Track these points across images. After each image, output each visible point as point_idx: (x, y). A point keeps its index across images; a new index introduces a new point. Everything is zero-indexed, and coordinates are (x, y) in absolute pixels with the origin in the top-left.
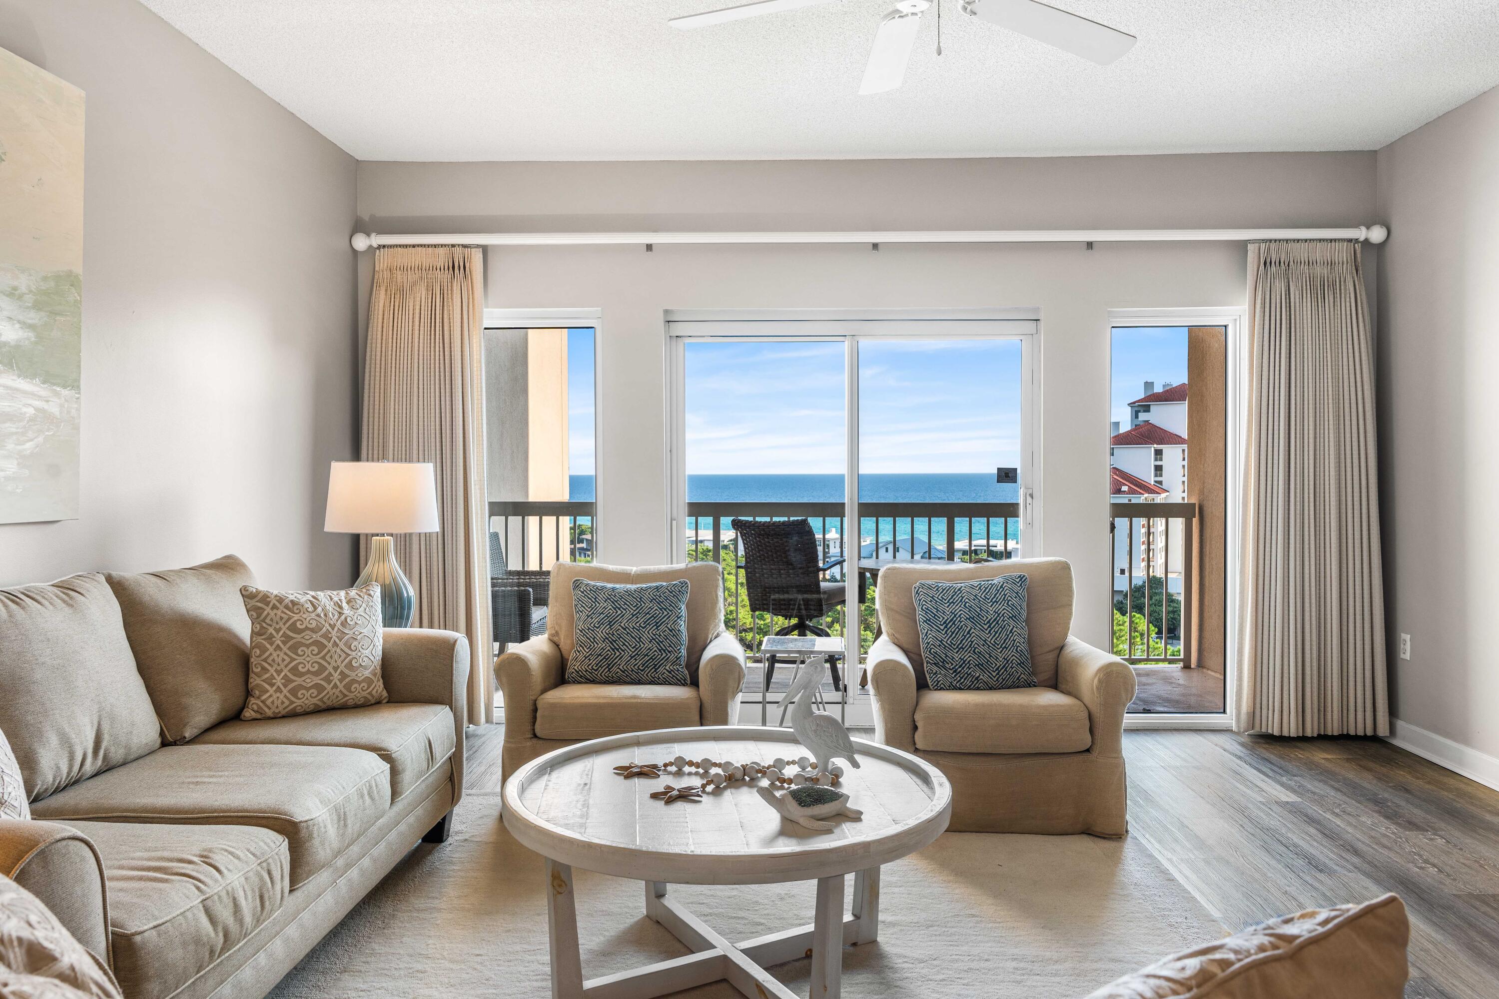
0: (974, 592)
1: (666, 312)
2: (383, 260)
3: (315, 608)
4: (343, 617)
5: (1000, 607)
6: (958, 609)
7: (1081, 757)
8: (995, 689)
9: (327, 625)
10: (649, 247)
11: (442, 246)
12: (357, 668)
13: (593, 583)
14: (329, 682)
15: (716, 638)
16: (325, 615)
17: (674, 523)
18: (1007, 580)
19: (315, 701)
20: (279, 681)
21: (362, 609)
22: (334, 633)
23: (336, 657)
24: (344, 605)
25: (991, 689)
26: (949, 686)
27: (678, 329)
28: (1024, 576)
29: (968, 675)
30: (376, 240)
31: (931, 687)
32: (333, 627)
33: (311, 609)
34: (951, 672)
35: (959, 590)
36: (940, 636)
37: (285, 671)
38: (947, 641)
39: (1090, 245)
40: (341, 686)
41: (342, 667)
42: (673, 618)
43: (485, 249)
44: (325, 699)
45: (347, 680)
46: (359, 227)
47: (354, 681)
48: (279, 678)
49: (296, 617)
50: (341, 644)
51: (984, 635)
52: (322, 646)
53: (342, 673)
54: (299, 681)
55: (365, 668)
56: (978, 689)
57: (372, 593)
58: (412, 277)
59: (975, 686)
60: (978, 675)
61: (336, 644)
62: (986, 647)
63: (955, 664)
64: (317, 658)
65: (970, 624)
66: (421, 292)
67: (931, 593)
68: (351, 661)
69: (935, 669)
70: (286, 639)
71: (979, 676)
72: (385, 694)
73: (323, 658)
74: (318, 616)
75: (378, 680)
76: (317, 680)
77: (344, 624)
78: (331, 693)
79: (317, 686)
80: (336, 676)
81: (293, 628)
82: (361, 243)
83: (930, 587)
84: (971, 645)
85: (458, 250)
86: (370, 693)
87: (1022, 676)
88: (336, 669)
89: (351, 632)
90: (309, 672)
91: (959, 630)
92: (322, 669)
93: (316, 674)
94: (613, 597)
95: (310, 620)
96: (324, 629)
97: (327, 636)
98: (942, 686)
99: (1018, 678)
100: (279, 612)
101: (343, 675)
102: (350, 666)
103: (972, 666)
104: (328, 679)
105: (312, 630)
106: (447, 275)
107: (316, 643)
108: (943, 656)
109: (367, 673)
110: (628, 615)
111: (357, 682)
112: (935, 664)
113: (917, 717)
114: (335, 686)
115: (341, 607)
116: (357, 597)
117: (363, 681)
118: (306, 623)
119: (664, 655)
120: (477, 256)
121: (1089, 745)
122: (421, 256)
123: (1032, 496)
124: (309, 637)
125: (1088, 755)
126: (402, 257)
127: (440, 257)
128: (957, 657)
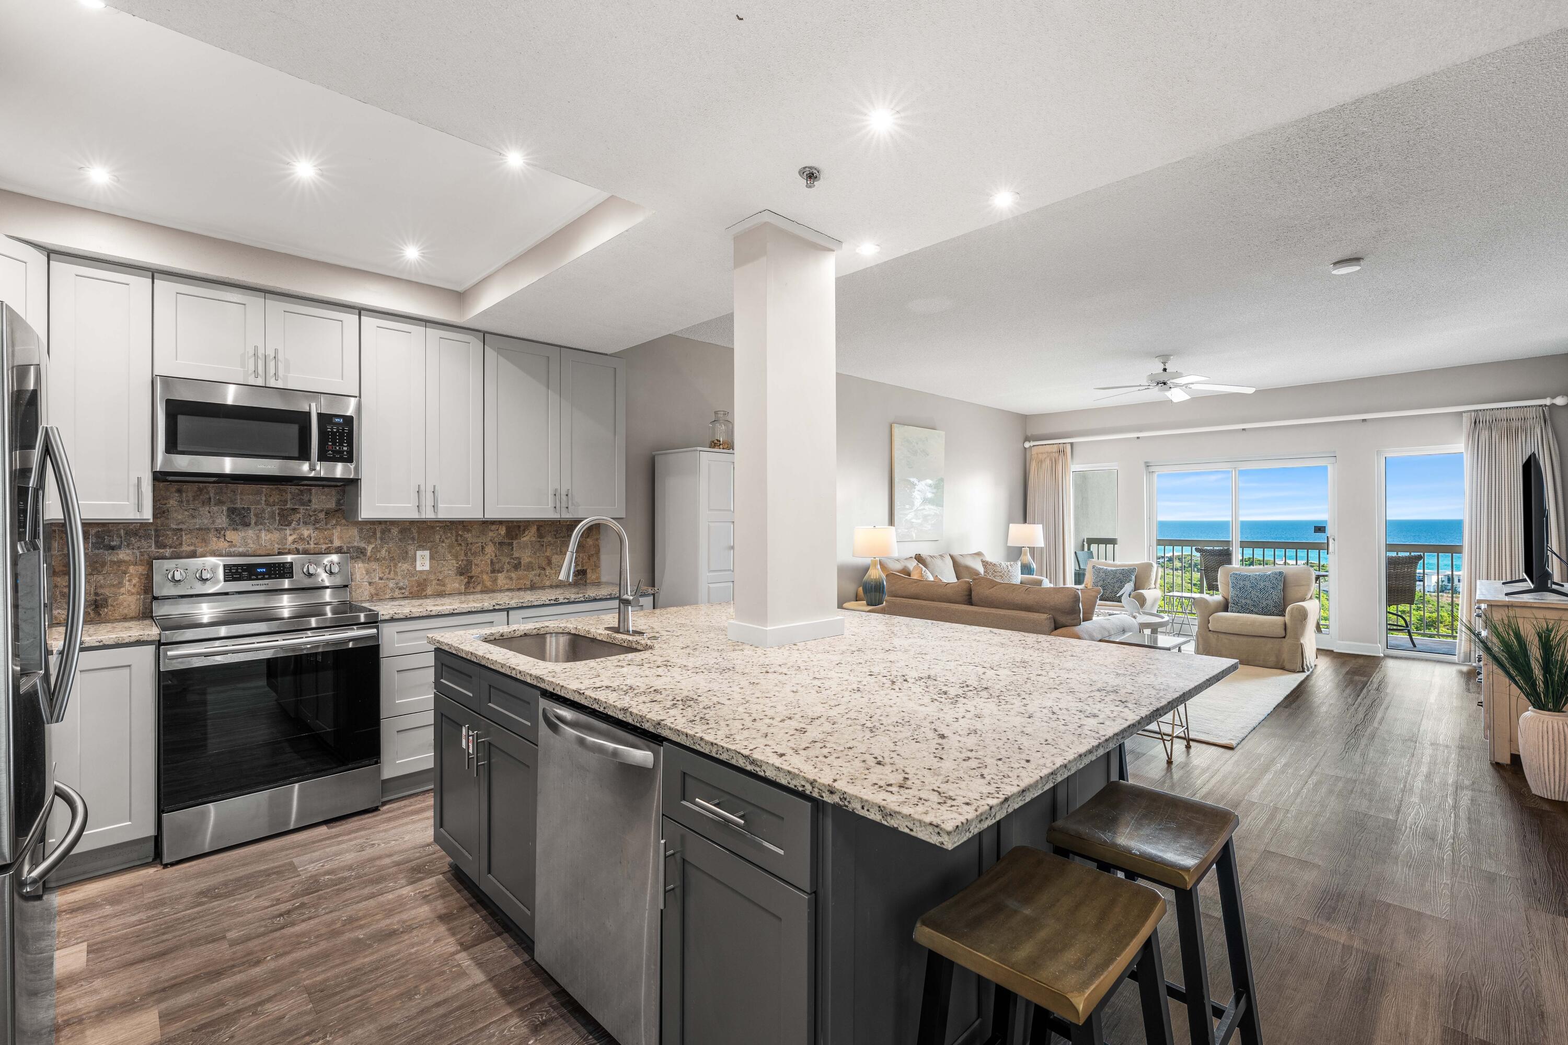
0: (1256, 577)
1: (1146, 463)
2: (1034, 450)
4: (1009, 570)
5: (1267, 583)
6: (1246, 584)
7: (1280, 639)
8: (1261, 614)
9: (1005, 572)
10: (1137, 438)
11: (1055, 444)
13: (1100, 567)
15: (1149, 589)
16: (1005, 569)
17: (1148, 546)
18: (1272, 573)
24: (1011, 567)
25: (1259, 614)
26: (1238, 612)
27: (1151, 469)
28: (1282, 572)
29: (1247, 607)
30: (1032, 444)
31: (1229, 611)
33: (1001, 566)
34: (1240, 607)
35: (1249, 576)
36: (1237, 593)
38: (1239, 594)
39: (1364, 420)
42: (1128, 580)
43: (1072, 444)
46: (1027, 439)
49: (995, 568)
51: (1257, 594)
56: (1253, 614)
57: (1017, 564)
58: (1045, 456)
59: (1249, 612)
62: (1258, 597)
63: (1242, 603)
65: (1251, 589)
66: (1048, 462)
67: (1234, 577)
69: (1233, 604)
70: (993, 574)
71: (1253, 609)
74: (1003, 569)
81: (994, 571)
82: (1027, 445)
83: (1236, 574)
84: (1251, 597)
85: (1061, 445)
87: (1275, 611)
89: (1011, 574)
91: (1246, 591)
94: (1106, 572)
95: (1001, 570)
97: (1004, 574)
98: (1234, 611)
99: (1273, 612)
100: (991, 567)
103: (1249, 604)
105: (1001, 573)
106: (1057, 455)
108: (1238, 600)
110: (1110, 578)
112: (1234, 602)
113: (1210, 618)
115: (1009, 567)
116: (1015, 566)
120: (1069, 447)
121: (1284, 635)
122: (1048, 448)
123: (1334, 540)
124: (998, 574)
125: (1283, 639)
126: (1041, 449)
127: (1055, 448)
128: (1243, 601)
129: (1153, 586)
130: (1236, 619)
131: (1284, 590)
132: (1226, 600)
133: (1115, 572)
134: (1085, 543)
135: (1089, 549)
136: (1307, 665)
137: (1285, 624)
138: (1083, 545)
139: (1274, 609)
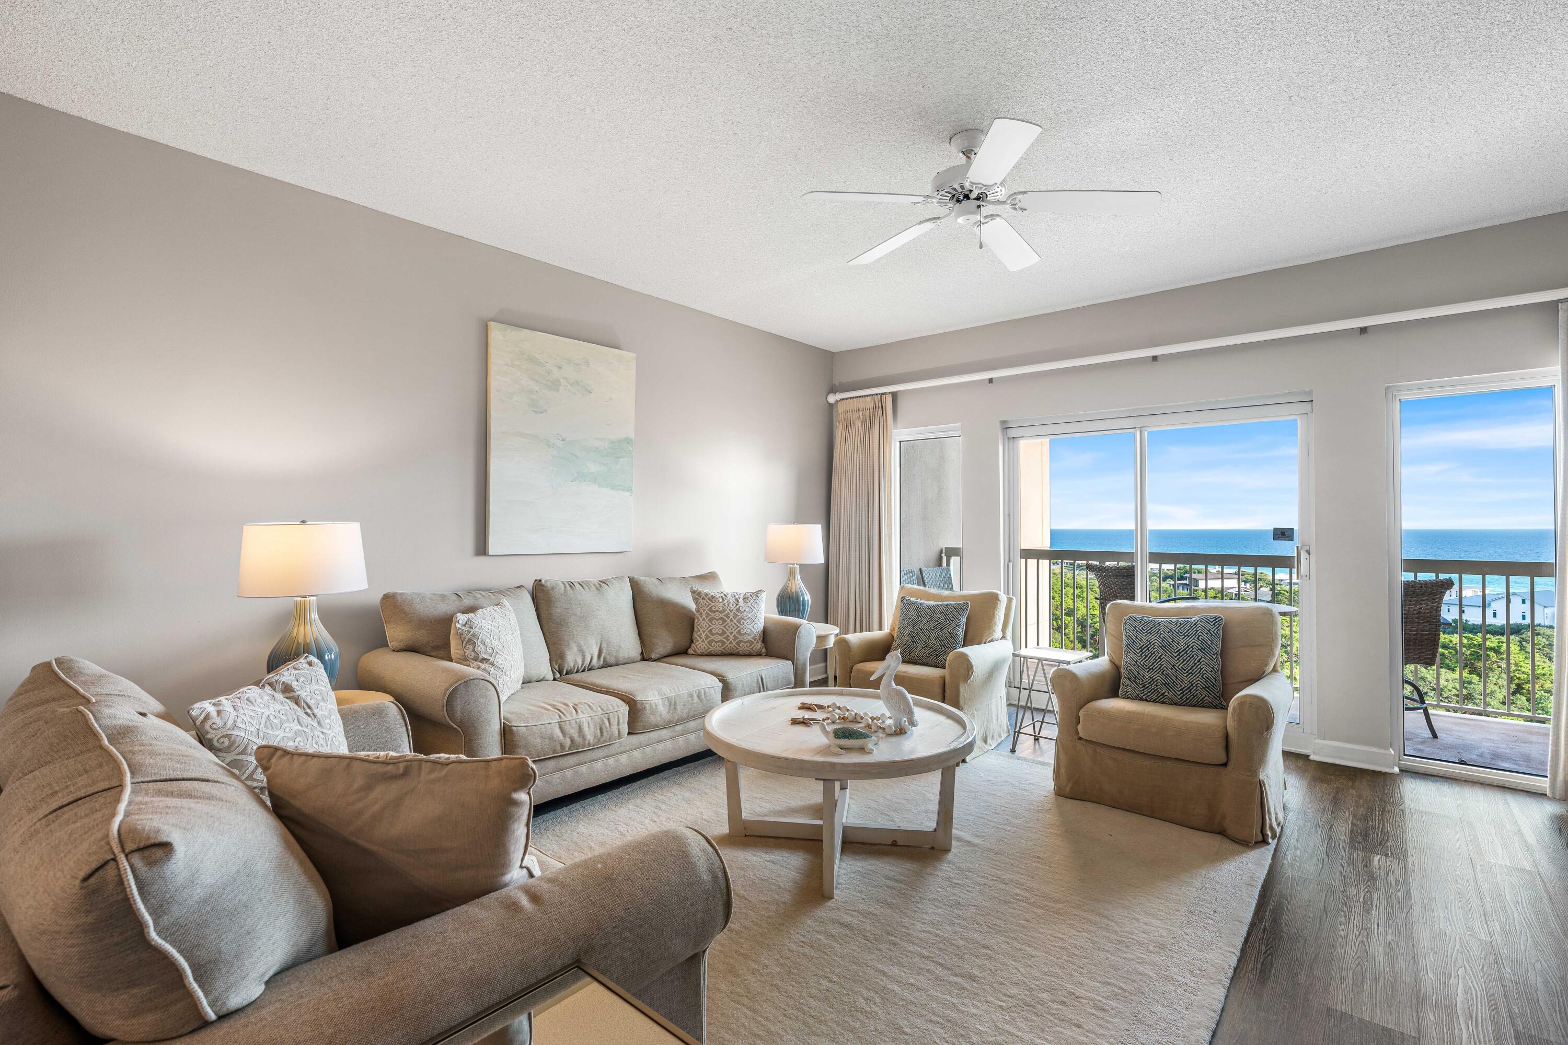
0: (1170, 626)
1: (1003, 422)
2: (841, 408)
3: (723, 600)
4: (738, 607)
5: (1190, 641)
6: (1153, 638)
7: (1216, 769)
8: (1180, 705)
9: (728, 610)
10: (991, 381)
11: (871, 395)
12: (744, 634)
13: (911, 599)
14: (728, 640)
15: (990, 642)
16: (728, 605)
17: (1011, 564)
18: (1201, 620)
19: (721, 649)
20: (703, 636)
21: (750, 603)
22: (731, 615)
23: (731, 627)
24: (741, 600)
25: (1176, 704)
26: (1136, 697)
27: (1012, 433)
28: (1220, 617)
29: (1155, 691)
30: (839, 396)
31: (1120, 695)
32: (731, 611)
33: (721, 600)
34: (1141, 686)
35: (1158, 623)
36: (1136, 658)
37: (707, 632)
38: (1141, 662)
39: (1364, 330)
40: (734, 643)
41: (735, 633)
42: (953, 625)
43: (894, 395)
44: (726, 649)
45: (737, 640)
46: (833, 390)
47: (741, 641)
48: (704, 635)
49: (713, 604)
50: (735, 621)
51: (1173, 661)
52: (724, 621)
53: (734, 636)
54: (712, 637)
55: (748, 635)
56: (1163, 703)
57: (759, 595)
58: (856, 415)
59: (1161, 700)
60: (1163, 691)
61: (732, 620)
62: (1174, 671)
63: (1145, 681)
64: (721, 627)
65: (1161, 651)
66: (859, 424)
67: (1135, 624)
68: (740, 630)
69: (1128, 682)
70: (708, 615)
71: (1164, 693)
72: (764, 650)
73: (725, 627)
74: (724, 605)
75: (758, 642)
76: (721, 638)
77: (738, 610)
78: (729, 646)
79: (721, 641)
80: (731, 637)
81: (710, 610)
82: (832, 399)
83: (1135, 620)
84: (1160, 667)
85: (879, 397)
86: (752, 649)
87: (1206, 698)
88: (731, 633)
89: (741, 615)
90: (717, 633)
91: (1152, 654)
92: (724, 633)
93: (721, 635)
94: (922, 608)
95: (719, 606)
96: (726, 612)
97: (727, 616)
98: (1130, 696)
99: (1202, 700)
100: (705, 601)
101: (735, 638)
102: (739, 632)
103: (1159, 684)
104: (727, 639)
105: (720, 612)
106: (872, 412)
107: (721, 619)
108: (1136, 673)
109: (749, 638)
110: (925, 621)
111: (744, 642)
112: (1128, 678)
113: (1081, 713)
114: (731, 642)
115: (738, 601)
116: (750, 597)
117: (747, 641)
118: (717, 608)
119: (944, 649)
120: (889, 399)
121: (1224, 760)
122: (859, 403)
123: (1308, 552)
124: (718, 615)
125: (1221, 769)
126: (851, 405)
127: (870, 402)
128: (1147, 675)
129: (999, 634)
130: (1129, 717)
131: (1223, 653)
132: (1116, 668)
133: (933, 609)
134: (943, 555)
135: (948, 564)
136: (1271, 828)
137: (1227, 737)
138: (940, 558)
139: (1205, 693)
